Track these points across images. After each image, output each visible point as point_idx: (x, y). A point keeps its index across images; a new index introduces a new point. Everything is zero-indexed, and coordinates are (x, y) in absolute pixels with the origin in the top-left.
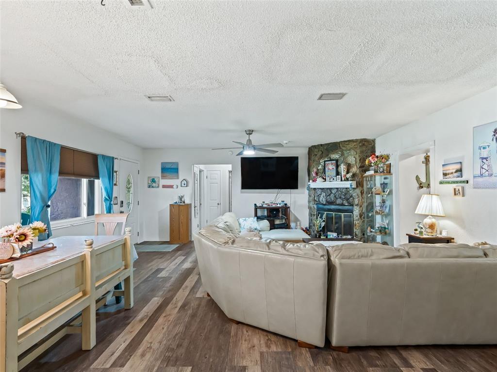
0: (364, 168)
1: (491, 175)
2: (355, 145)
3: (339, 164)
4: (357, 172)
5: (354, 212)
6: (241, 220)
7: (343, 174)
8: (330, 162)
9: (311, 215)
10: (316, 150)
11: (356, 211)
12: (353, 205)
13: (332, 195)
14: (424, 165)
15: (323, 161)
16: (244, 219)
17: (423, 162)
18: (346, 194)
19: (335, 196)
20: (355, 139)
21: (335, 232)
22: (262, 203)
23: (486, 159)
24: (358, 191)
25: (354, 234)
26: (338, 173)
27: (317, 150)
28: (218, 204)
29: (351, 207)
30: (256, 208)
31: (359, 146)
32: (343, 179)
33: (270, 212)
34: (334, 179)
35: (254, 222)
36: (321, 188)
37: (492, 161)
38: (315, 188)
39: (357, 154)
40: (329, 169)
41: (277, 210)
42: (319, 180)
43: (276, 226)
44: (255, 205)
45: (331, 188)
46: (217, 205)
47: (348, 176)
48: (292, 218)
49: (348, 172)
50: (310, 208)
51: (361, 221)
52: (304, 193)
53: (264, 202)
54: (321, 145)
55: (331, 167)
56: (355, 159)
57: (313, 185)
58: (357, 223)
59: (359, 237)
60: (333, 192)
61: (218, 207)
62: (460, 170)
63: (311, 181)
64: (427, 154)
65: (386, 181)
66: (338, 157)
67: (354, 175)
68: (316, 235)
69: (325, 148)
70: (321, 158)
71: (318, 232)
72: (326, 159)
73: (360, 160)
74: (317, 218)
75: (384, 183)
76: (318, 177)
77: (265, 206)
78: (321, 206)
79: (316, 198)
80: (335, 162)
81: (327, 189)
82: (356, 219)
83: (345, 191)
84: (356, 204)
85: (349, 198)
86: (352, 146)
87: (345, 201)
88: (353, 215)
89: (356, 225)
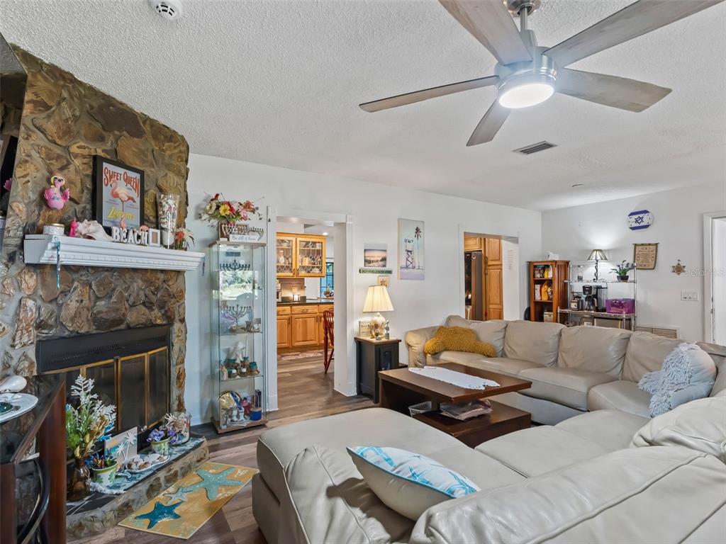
1: (414, 268)
5: (176, 342)
8: (121, 171)
11: (181, 338)
15: (84, 152)
19: (127, 299)
23: (411, 252)
25: (176, 403)
37: (415, 255)
40: (116, 195)
62: (384, 259)
72: (100, 152)
80: (137, 176)
81: (98, 270)
82: (180, 358)
83: (158, 279)
84: (182, 317)
85: (166, 302)
86: (176, 151)
87: (156, 311)
88: (169, 351)
89: (181, 376)
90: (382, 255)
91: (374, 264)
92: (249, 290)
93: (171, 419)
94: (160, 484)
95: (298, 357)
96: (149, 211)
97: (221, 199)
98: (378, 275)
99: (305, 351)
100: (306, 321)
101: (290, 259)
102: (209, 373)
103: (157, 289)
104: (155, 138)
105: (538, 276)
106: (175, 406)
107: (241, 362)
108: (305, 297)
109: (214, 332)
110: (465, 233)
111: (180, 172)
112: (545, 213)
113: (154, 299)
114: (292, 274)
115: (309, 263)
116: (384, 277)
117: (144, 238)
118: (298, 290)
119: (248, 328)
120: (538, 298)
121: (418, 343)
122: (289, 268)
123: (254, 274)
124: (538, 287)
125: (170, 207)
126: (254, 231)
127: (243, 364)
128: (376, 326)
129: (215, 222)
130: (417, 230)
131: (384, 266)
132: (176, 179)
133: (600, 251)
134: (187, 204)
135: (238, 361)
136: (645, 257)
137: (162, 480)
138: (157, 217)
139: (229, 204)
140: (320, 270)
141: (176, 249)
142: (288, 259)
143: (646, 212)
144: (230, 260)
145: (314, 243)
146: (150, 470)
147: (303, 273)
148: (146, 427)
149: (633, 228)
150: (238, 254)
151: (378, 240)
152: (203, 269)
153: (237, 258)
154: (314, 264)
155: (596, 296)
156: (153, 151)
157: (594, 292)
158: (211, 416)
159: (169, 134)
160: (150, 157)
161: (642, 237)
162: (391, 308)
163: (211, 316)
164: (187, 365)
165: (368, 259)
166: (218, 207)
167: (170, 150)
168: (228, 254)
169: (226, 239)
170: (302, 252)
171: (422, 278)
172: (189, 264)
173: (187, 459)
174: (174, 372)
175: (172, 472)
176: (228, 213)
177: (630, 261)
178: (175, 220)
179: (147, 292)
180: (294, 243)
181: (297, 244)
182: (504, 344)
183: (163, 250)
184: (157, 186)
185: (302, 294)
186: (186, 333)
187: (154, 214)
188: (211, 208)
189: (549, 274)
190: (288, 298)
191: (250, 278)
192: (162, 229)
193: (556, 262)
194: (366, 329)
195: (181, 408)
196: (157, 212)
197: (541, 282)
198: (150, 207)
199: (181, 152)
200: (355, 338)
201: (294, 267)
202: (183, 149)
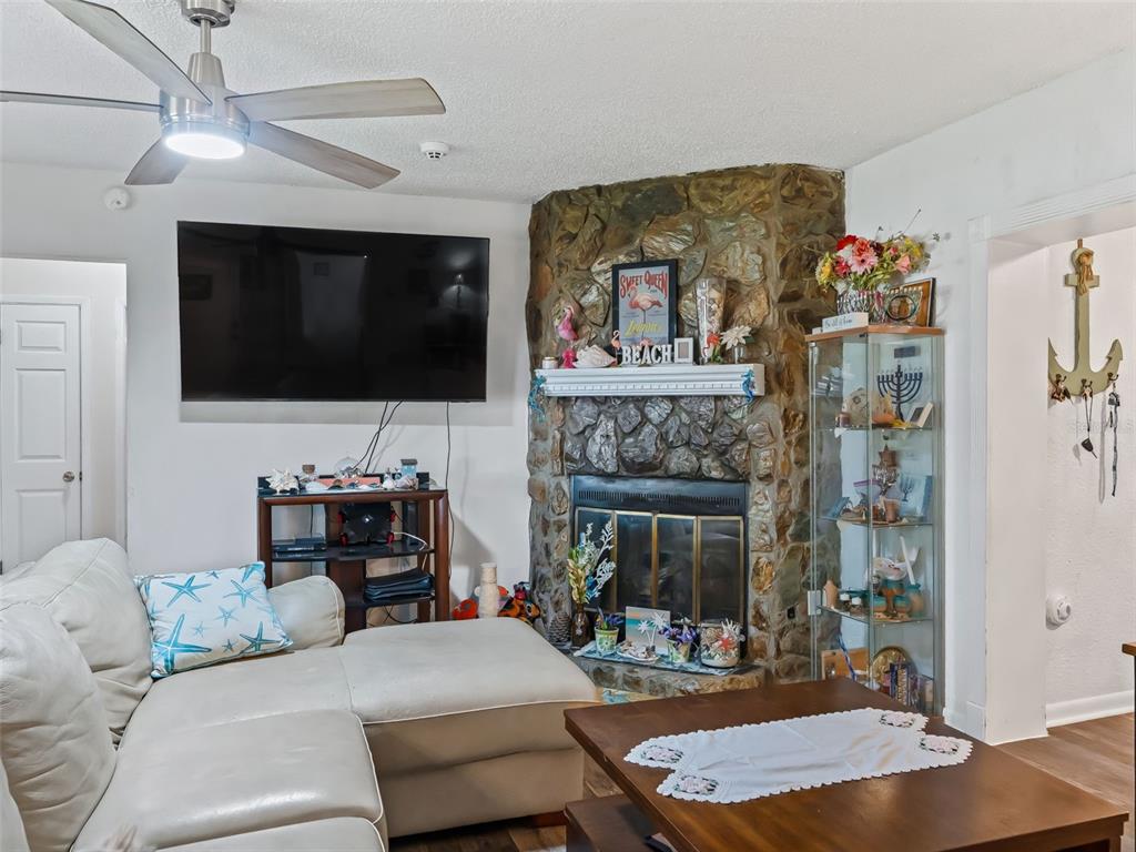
0: (798, 306)
2: (762, 194)
3: (683, 279)
4: (770, 321)
5: (752, 512)
6: (159, 593)
7: (707, 326)
8: (641, 272)
9: (541, 524)
10: (572, 214)
11: (763, 508)
12: (743, 479)
13: (648, 429)
14: (1070, 291)
15: (606, 266)
16: (181, 580)
17: (1066, 278)
18: (714, 425)
19: (663, 437)
20: (761, 163)
21: (662, 606)
22: (299, 472)
24: (772, 411)
25: (751, 612)
26: (677, 325)
27: (578, 213)
28: (68, 478)
29: (734, 489)
30: (268, 501)
31: (777, 201)
32: (707, 353)
33: (343, 518)
34: (659, 354)
35: (244, 595)
36: (593, 399)
38: (564, 398)
39: (767, 236)
40: (635, 305)
41: (378, 506)
42: (590, 356)
43: (376, 593)
44: (263, 482)
45: (645, 399)
46: (61, 483)
47: (734, 336)
48: (456, 545)
49: (726, 323)
50: (537, 491)
51: (784, 552)
52: (508, 422)
53: (310, 469)
54: (599, 189)
55: (645, 292)
56: (759, 260)
57: (557, 381)
58: (763, 560)
59: (775, 628)
60: (655, 414)
61: (66, 492)
63: (548, 363)
64: (1080, 243)
65: (909, 365)
66: (677, 247)
67: (756, 337)
68: (571, 624)
69: (619, 204)
70: (596, 250)
71: (577, 608)
72: (622, 259)
73: (784, 264)
74: (574, 542)
75: (899, 373)
76: (583, 341)
77: (314, 488)
78: (590, 482)
79: (568, 446)
80: (665, 270)
81: (625, 400)
82: (760, 542)
83: (710, 410)
84: (763, 472)
87: (710, 458)
88: (745, 525)
89: (761, 573)
103: (712, 425)
104: (705, 199)
106: (750, 617)
113: (704, 439)
117: (666, 355)
156: (704, 219)
167: (734, 204)
174: (751, 561)
175: (635, 675)
179: (693, 428)
195: (761, 622)
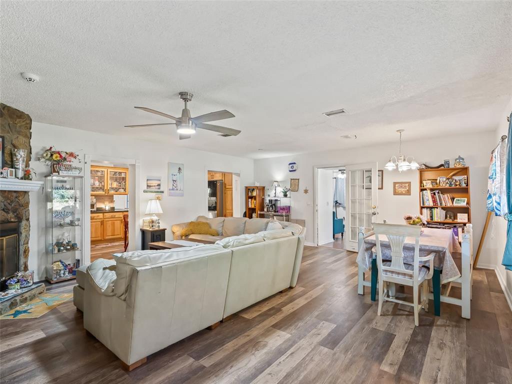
1: (177, 190)
11: (26, 230)
23: (175, 181)
37: (178, 183)
58: (27, 247)
62: (159, 185)
80: (1, 140)
82: (26, 241)
83: (13, 196)
84: (28, 217)
85: (17, 209)
86: (24, 123)
87: (11, 214)
88: (19, 237)
89: (26, 252)
90: (158, 182)
91: (153, 187)
92: (71, 203)
93: (20, 274)
94: (17, 302)
95: (108, 246)
96: (8, 159)
97: (53, 150)
98: (155, 194)
99: (114, 242)
100: (114, 223)
101: (103, 183)
102: (44, 251)
103: (12, 202)
104: (11, 117)
105: (250, 194)
106: (22, 268)
107: (67, 243)
108: (114, 208)
109: (48, 227)
110: (209, 171)
111: (26, 135)
112: (256, 161)
113: (10, 207)
114: (104, 193)
115: (117, 185)
116: (159, 195)
117: (5, 174)
118: (109, 203)
119: (72, 224)
120: (250, 206)
121: (179, 231)
122: (102, 189)
123: (75, 192)
124: (250, 200)
125: (21, 156)
126: (76, 168)
127: (68, 244)
128: (153, 222)
129: (49, 163)
130: (180, 169)
131: (159, 189)
132: (24, 139)
133: (277, 181)
134: (31, 153)
135: (65, 243)
136: (294, 185)
137: (18, 301)
138: (12, 161)
139: (59, 153)
140: (125, 190)
141: (25, 179)
142: (101, 183)
143: (295, 163)
144: (60, 185)
145: (120, 173)
146: (10, 297)
147: (112, 192)
148: (4, 278)
149: (290, 171)
150: (65, 182)
151: (155, 174)
152: (43, 191)
153: (64, 184)
154: (121, 186)
155: (274, 205)
156: (9, 124)
157: (273, 203)
158: (45, 276)
159: (19, 114)
160: (7, 127)
161: (294, 175)
162: (161, 212)
163: (46, 217)
164: (30, 245)
165: (149, 185)
166: (52, 155)
167: (20, 123)
168: (58, 181)
169: (57, 174)
170: (112, 178)
171: (182, 195)
172: (33, 187)
173: (33, 292)
174: (22, 249)
175: (24, 297)
176: (59, 158)
177: (289, 187)
178: (24, 163)
179: (5, 203)
180: (106, 173)
181: (108, 174)
182: (222, 230)
183: (17, 180)
184: (12, 144)
185: (112, 205)
186: (30, 227)
187: (10, 160)
188: (47, 155)
189: (254, 194)
190: (101, 208)
191: (73, 195)
192: (15, 168)
193: (257, 187)
194: (147, 224)
195: (26, 269)
196: (12, 158)
197: (251, 198)
198: (7, 156)
199: (27, 124)
200: (141, 229)
201: (105, 188)
202: (28, 122)
